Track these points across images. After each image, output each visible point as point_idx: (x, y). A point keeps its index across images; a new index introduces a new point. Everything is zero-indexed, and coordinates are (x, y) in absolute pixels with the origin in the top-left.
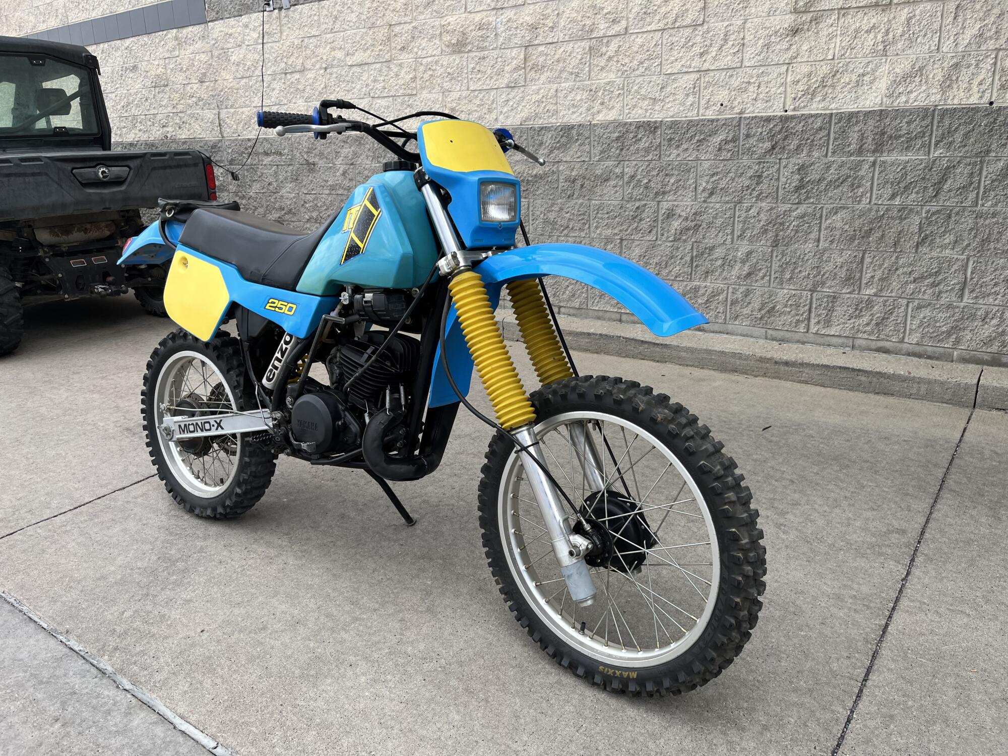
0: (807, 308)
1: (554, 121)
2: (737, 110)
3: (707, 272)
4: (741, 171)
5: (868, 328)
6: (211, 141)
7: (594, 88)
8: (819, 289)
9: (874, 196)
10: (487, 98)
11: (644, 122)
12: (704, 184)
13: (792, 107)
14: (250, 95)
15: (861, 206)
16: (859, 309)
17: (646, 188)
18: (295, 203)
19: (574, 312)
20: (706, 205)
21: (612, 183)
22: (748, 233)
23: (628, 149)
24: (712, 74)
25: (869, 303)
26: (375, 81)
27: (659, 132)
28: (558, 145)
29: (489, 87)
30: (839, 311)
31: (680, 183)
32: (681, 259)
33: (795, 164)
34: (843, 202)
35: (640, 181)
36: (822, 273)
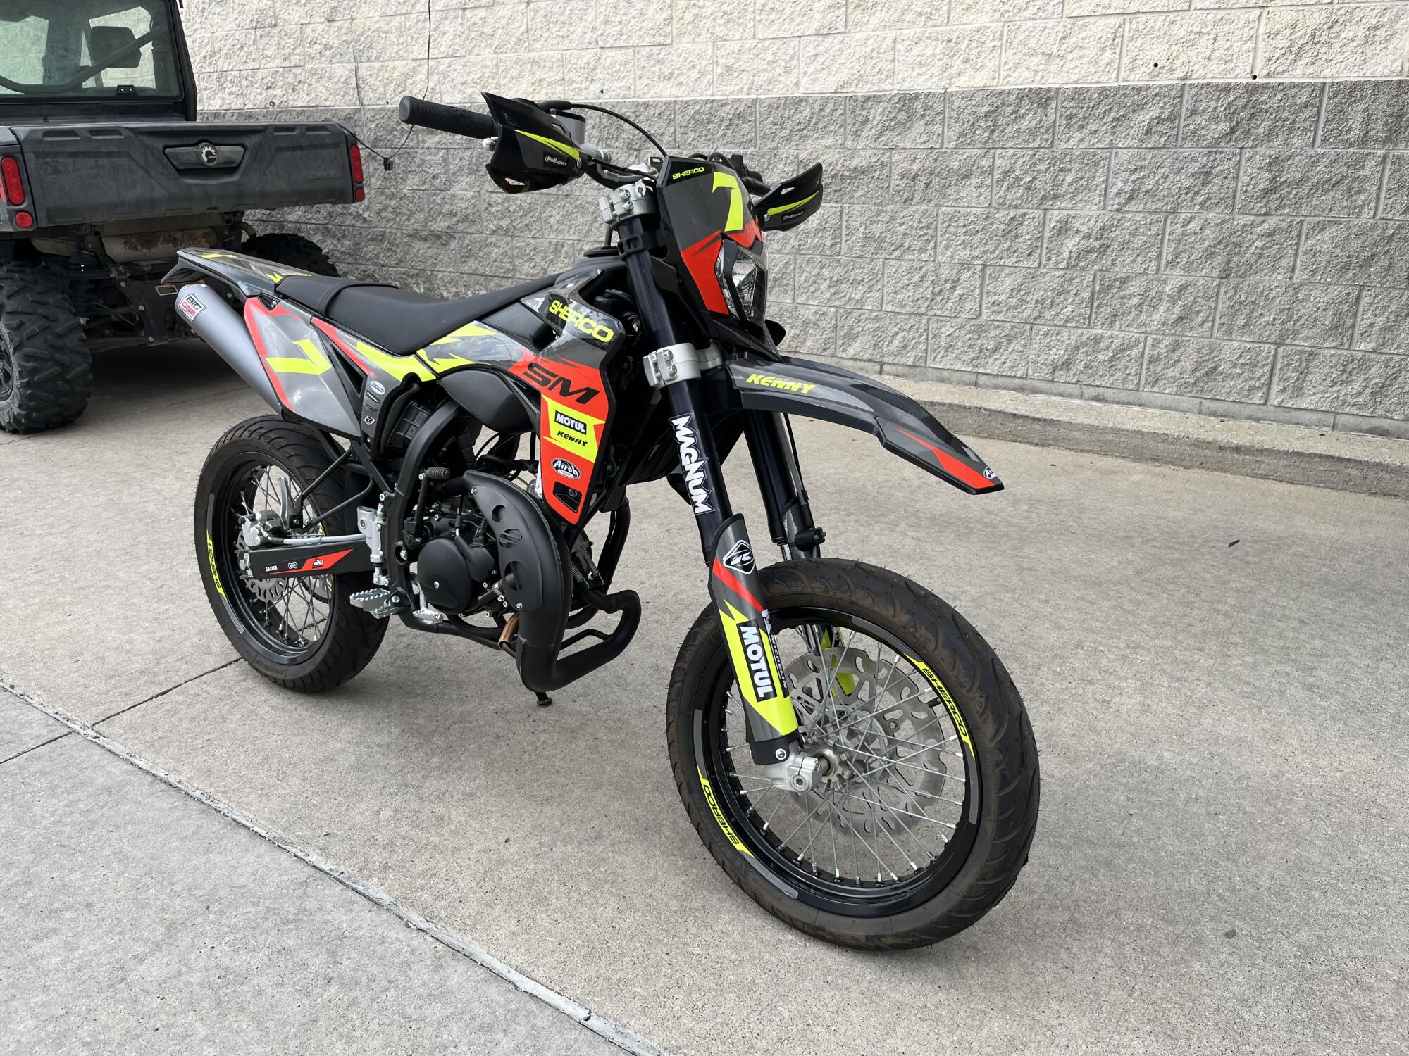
0: (1267, 368)
1: (889, 87)
2: (1179, 73)
3: (1115, 315)
4: (1179, 165)
5: (1360, 400)
6: (342, 110)
7: (954, 37)
8: (1288, 341)
9: (1381, 207)
10: (783, 50)
11: (1030, 90)
12: (1120, 184)
13: (1265, 72)
14: (406, 41)
15: (1361, 221)
16: (1347, 373)
17: (1028, 189)
18: (474, 206)
19: (906, 370)
20: (1120, 215)
21: (974, 181)
22: (1184, 258)
23: (1002, 131)
24: (1142, 18)
25: (1364, 364)
26: (606, 22)
27: (1054, 106)
28: (892, 124)
29: (788, 35)
30: (1316, 374)
31: (1081, 183)
32: (1076, 295)
33: (1264, 156)
34: (1334, 214)
35: (1018, 179)
36: (1295, 317)
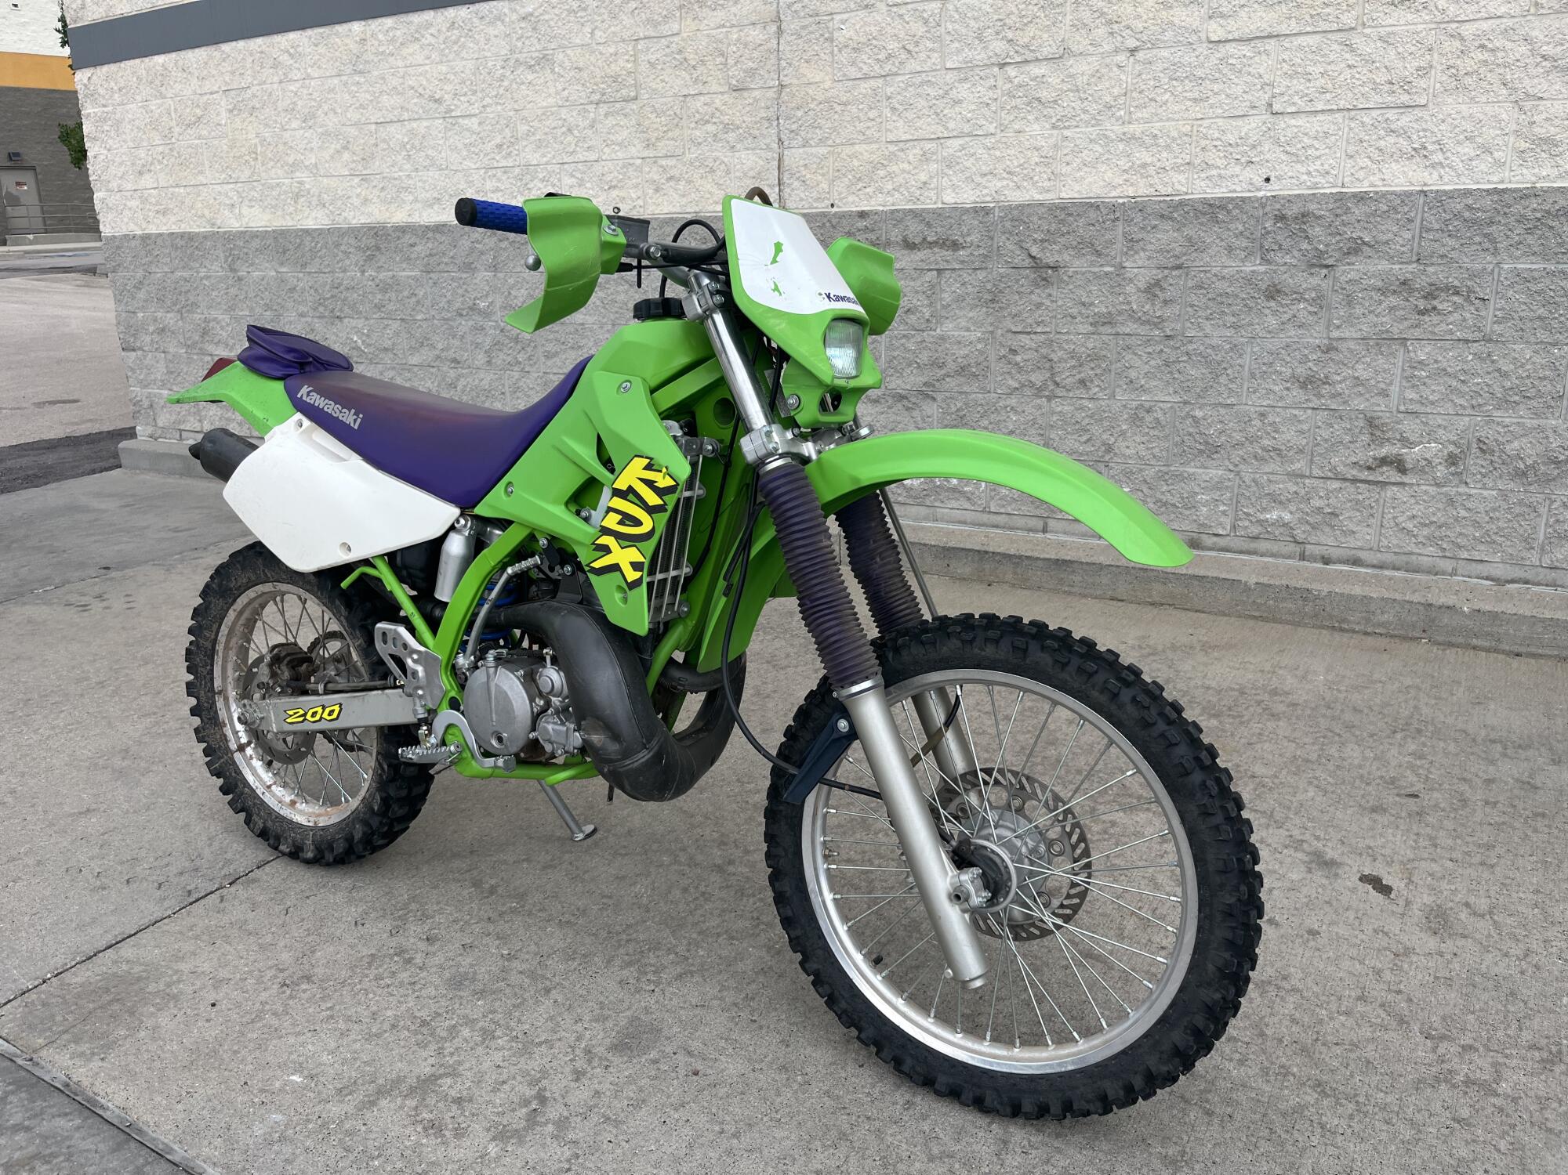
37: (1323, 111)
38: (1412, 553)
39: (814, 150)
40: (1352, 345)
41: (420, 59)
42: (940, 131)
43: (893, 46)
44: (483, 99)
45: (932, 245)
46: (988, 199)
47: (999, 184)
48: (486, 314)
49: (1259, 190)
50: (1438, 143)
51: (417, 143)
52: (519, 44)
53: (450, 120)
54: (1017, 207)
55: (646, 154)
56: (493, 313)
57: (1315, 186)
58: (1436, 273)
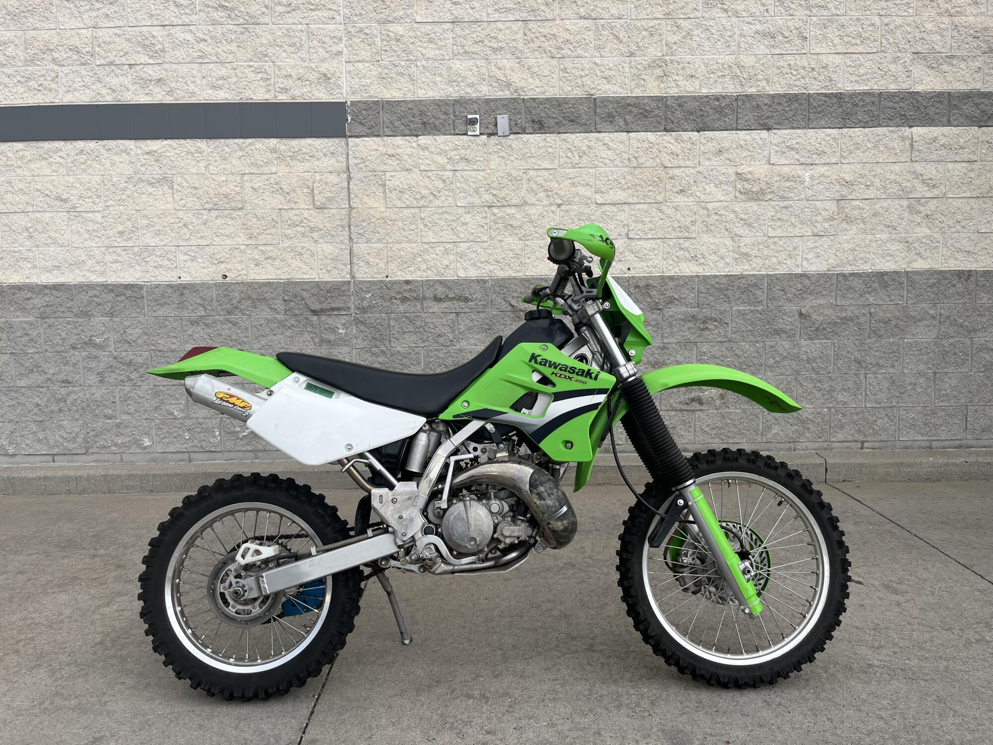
10: (788, 244)
11: (958, 271)
27: (973, 280)
29: (792, 235)
35: (954, 321)
37: (651, 239)
38: (709, 443)
39: (373, 245)
40: (674, 345)
41: (48, 172)
42: (455, 238)
43: (424, 192)
44: (106, 201)
45: (451, 299)
46: (485, 275)
47: (491, 268)
48: (101, 347)
49: (625, 273)
50: (702, 254)
51: (39, 227)
52: (143, 169)
53: (75, 214)
54: (502, 279)
55: (249, 242)
56: (107, 346)
57: (651, 272)
58: (707, 312)
